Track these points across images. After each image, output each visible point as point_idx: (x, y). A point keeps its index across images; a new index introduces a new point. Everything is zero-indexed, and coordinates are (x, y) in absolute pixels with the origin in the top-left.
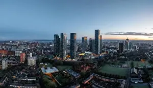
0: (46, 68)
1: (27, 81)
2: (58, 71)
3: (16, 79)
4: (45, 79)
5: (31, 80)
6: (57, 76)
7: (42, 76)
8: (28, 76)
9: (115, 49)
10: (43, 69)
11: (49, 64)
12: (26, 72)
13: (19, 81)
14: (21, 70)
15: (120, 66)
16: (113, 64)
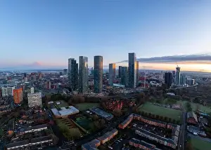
0: (59, 109)
1: (33, 133)
2: (77, 111)
3: (14, 135)
4: (61, 125)
5: (39, 130)
6: (78, 119)
7: (55, 122)
8: (32, 124)
9: (158, 81)
10: (54, 111)
11: (62, 101)
12: (28, 119)
13: (20, 137)
14: (19, 117)
15: (169, 106)
16: (158, 102)
